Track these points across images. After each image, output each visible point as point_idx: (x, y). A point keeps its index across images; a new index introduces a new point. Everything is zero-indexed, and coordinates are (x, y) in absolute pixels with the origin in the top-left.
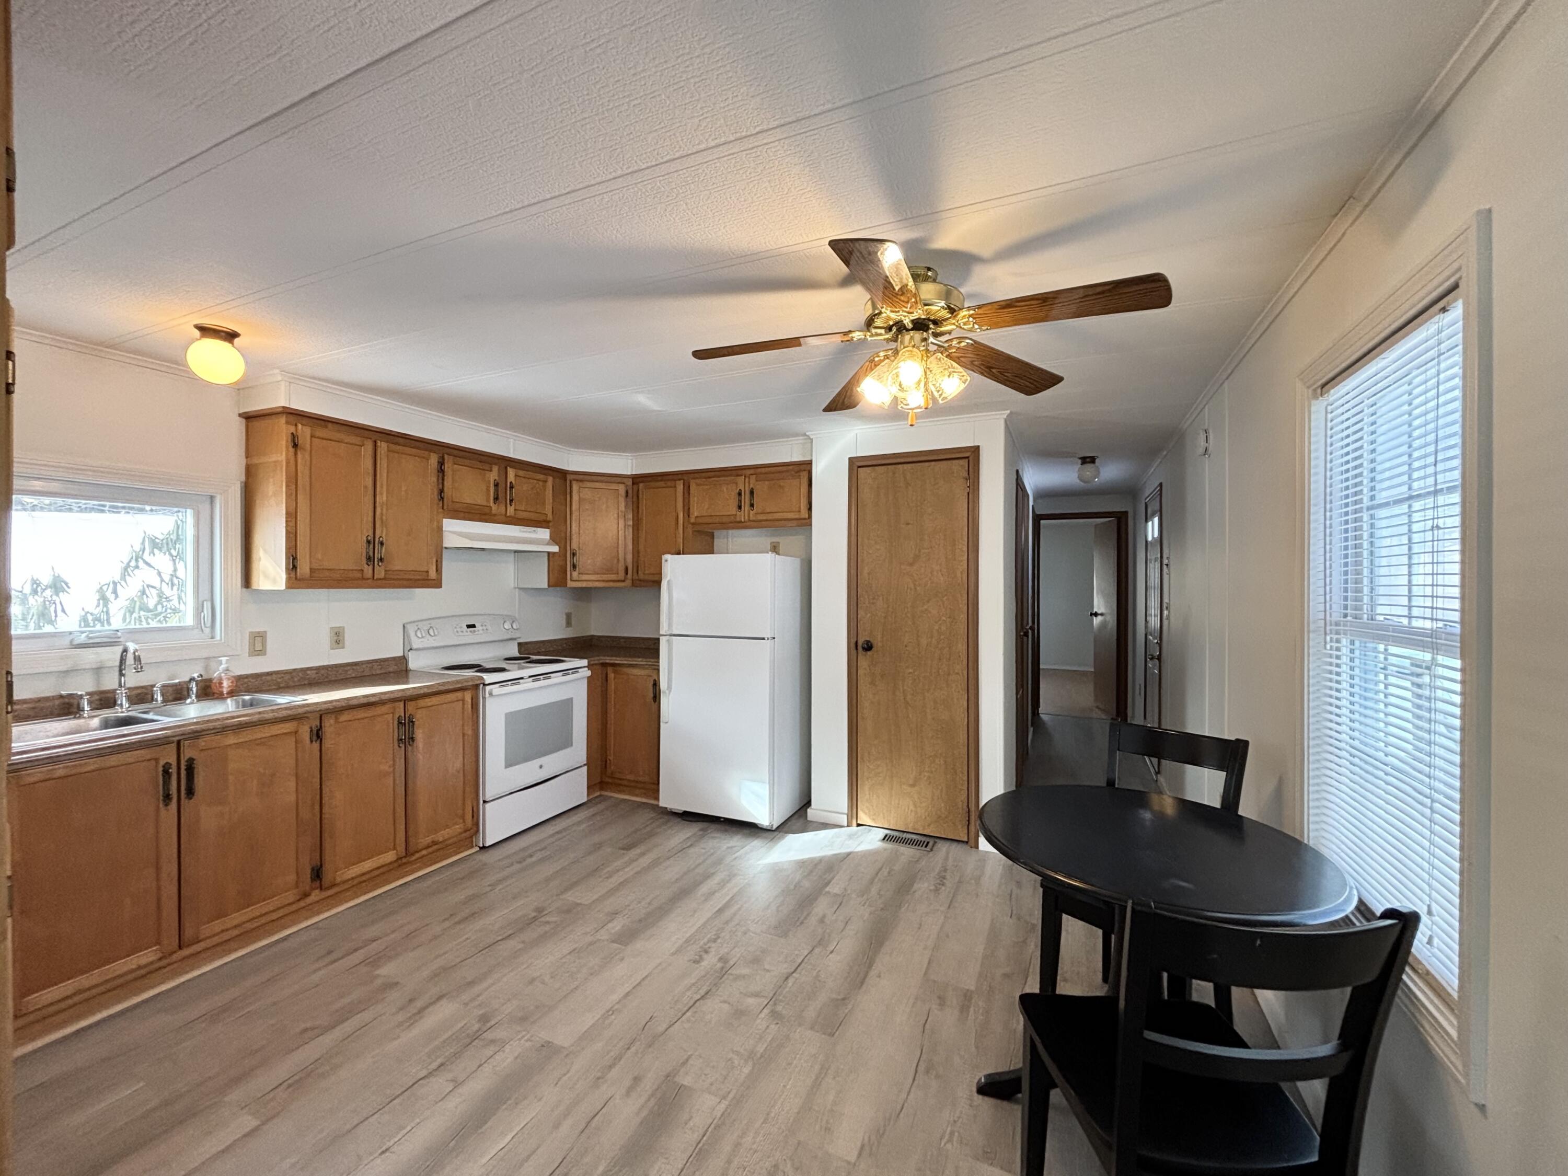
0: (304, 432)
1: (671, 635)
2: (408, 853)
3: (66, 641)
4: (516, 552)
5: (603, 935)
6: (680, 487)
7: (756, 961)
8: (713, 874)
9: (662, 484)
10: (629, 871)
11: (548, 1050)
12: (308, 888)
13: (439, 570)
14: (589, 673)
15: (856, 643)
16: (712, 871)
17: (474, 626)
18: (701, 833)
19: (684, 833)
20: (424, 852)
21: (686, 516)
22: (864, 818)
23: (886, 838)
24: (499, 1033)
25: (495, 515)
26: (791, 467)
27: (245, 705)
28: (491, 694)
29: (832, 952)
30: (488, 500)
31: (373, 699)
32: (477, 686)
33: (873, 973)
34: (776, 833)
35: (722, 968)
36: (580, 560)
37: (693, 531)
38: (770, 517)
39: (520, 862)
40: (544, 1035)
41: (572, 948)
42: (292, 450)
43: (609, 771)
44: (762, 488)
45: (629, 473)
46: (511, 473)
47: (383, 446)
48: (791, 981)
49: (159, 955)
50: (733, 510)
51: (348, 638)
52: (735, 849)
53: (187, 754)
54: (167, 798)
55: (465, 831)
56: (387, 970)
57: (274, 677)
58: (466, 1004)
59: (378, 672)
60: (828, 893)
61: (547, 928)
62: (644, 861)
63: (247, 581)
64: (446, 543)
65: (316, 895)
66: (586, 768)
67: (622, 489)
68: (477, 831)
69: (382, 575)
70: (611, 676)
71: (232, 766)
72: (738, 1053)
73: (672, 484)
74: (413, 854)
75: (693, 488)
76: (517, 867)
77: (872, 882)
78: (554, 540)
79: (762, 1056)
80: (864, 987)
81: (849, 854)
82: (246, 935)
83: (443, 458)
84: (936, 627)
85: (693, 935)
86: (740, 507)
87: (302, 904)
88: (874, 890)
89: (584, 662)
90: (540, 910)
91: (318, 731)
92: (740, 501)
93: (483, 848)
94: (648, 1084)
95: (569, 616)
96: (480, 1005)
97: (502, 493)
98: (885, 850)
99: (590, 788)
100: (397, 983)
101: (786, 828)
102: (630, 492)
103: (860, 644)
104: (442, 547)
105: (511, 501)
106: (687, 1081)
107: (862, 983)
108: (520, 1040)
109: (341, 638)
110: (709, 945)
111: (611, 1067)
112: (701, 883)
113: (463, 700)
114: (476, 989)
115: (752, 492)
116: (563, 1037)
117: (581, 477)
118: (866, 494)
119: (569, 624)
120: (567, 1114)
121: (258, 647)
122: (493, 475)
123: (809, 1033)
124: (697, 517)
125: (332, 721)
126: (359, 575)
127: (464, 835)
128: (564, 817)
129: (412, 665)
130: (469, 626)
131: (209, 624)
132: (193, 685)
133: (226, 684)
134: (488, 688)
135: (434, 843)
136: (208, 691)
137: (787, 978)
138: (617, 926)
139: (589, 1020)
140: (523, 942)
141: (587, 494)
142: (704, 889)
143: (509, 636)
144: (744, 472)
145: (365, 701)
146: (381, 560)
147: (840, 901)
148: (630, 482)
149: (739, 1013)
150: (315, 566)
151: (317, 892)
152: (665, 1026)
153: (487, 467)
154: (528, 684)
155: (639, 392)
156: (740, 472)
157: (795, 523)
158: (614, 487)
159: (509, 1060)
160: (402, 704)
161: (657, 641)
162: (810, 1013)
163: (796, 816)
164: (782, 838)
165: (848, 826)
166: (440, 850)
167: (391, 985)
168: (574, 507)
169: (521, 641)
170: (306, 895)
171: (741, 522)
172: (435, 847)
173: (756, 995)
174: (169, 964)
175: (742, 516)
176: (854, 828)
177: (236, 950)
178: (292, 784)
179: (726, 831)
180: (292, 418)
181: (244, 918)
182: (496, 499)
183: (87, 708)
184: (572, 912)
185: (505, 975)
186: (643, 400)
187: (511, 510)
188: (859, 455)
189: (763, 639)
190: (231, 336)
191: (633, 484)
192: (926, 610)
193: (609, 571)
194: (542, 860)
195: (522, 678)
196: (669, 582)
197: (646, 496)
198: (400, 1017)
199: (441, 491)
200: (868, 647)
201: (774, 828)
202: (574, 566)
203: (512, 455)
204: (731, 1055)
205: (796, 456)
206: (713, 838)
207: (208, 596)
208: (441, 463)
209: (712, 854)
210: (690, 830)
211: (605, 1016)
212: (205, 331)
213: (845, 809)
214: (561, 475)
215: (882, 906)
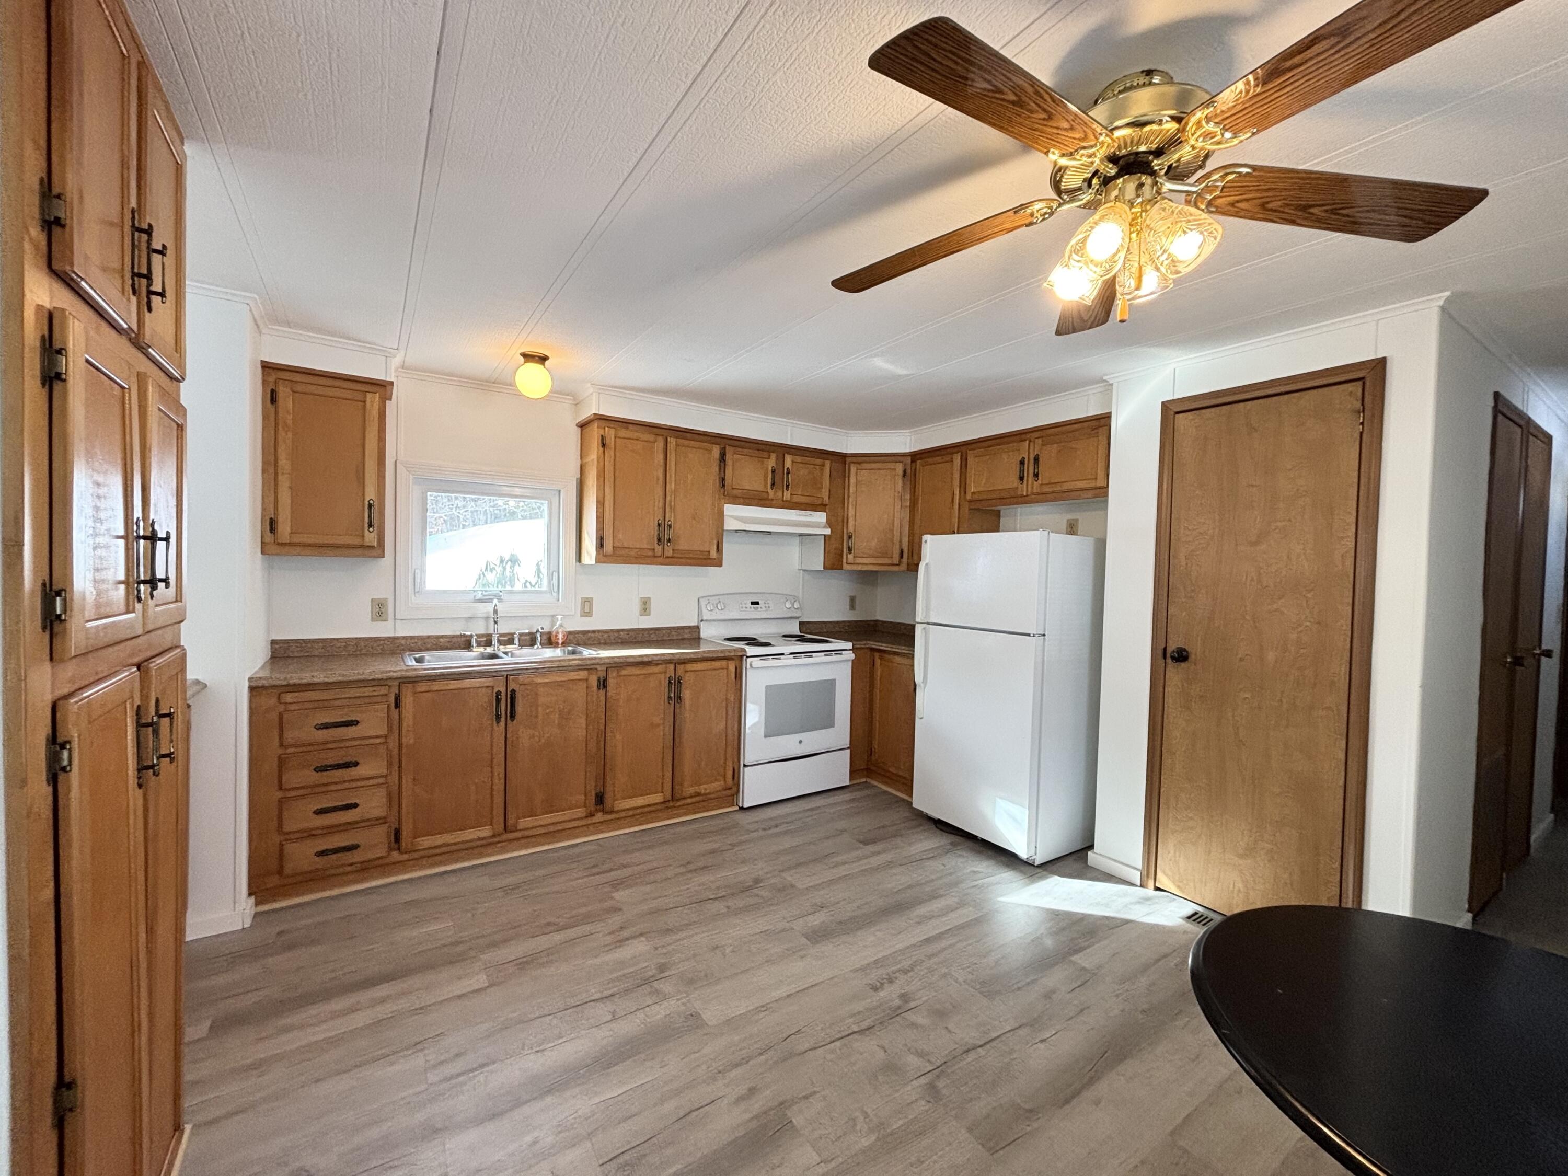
0: (610, 433)
1: (928, 623)
2: (673, 798)
3: (471, 597)
4: (801, 535)
5: (799, 925)
6: (957, 459)
7: (941, 1014)
8: (941, 896)
9: (938, 459)
10: (855, 868)
11: (694, 1021)
12: (593, 809)
13: (719, 549)
14: (852, 656)
15: (1165, 649)
16: (941, 892)
17: (757, 603)
18: (949, 847)
19: (933, 841)
20: (689, 801)
21: (963, 493)
22: (1163, 881)
23: (1191, 917)
24: (666, 987)
25: (772, 500)
26: (1085, 424)
27: (569, 653)
28: (751, 665)
29: (1042, 1041)
30: (766, 486)
31: (646, 659)
32: (742, 656)
33: (1089, 1094)
34: (1039, 870)
35: (899, 1007)
36: (857, 543)
37: (970, 509)
38: (1058, 488)
39: (764, 829)
40: (698, 1005)
41: (766, 928)
42: (601, 449)
43: (873, 758)
44: (1049, 454)
45: (908, 451)
46: (788, 460)
47: (672, 441)
48: (971, 1056)
49: (490, 834)
50: (1013, 482)
51: (653, 606)
52: (980, 875)
53: (512, 686)
54: (498, 718)
55: (726, 789)
56: (621, 895)
57: (597, 634)
58: (656, 948)
59: (675, 638)
60: (1074, 963)
61: (756, 900)
62: (875, 861)
63: (579, 558)
64: (727, 527)
65: (599, 817)
66: (848, 751)
67: (899, 468)
68: (738, 792)
69: (670, 553)
70: (878, 662)
71: (542, 700)
72: (866, 1115)
73: (947, 458)
74: (679, 800)
75: (971, 460)
76: (761, 833)
77: (1145, 968)
78: (829, 523)
79: (892, 1134)
80: (1067, 1108)
81: (1127, 922)
82: (552, 834)
83: (725, 448)
84: (1294, 636)
85: (885, 958)
86: (1021, 479)
87: (589, 821)
88: (1143, 981)
89: (849, 645)
90: (757, 881)
91: (604, 681)
92: (1022, 471)
93: (742, 808)
94: (757, 1105)
95: (853, 600)
96: (665, 954)
97: (779, 478)
98: (1185, 932)
99: (853, 773)
100: (620, 910)
101: (1054, 867)
102: (908, 471)
103: (1169, 651)
104: (723, 530)
105: (787, 486)
106: (798, 1121)
107: (1067, 1101)
108: (678, 1000)
109: (647, 606)
110: (897, 974)
111: (737, 1065)
112: (926, 901)
113: (727, 669)
114: (668, 939)
115: (1036, 459)
116: (712, 1015)
117: (860, 459)
118: (1186, 449)
119: (852, 606)
120: (678, 1092)
121: (587, 610)
122: (771, 463)
123: (963, 1134)
124: (973, 493)
125: (614, 674)
126: (650, 553)
127: (725, 793)
128: (824, 795)
129: (703, 635)
130: (753, 603)
131: (556, 590)
132: (538, 635)
133: (560, 636)
134: (749, 660)
135: (698, 794)
136: (550, 641)
137: (968, 1051)
138: (816, 920)
139: (741, 1007)
140: (728, 907)
141: (864, 475)
142: (922, 910)
143: (790, 615)
144: (1028, 436)
145: (640, 660)
146: (669, 541)
147: (1086, 978)
148: (909, 459)
149: (891, 1068)
150: (617, 544)
151: (600, 814)
152: (807, 1046)
153: (765, 454)
154: (791, 661)
155: (876, 355)
156: (1023, 436)
157: (1090, 494)
158: (891, 466)
159: (659, 1016)
160: (672, 667)
161: (913, 627)
162: (980, 1108)
163: (1074, 857)
164: (1043, 878)
165: (1141, 886)
166: (703, 801)
167: (617, 910)
168: (852, 489)
169: (801, 620)
170: (591, 815)
171: (1022, 496)
172: (698, 799)
173: (921, 1054)
174: (499, 842)
175: (1024, 489)
176: (1150, 892)
177: (543, 844)
178: (583, 721)
179: (980, 852)
180: (603, 423)
181: (550, 821)
182: (773, 484)
183: (474, 644)
184: (785, 891)
185: (696, 934)
186: (882, 365)
187: (787, 495)
188: (1177, 397)
189: (1029, 635)
190: (543, 359)
191: (912, 461)
192: (1276, 610)
193: (884, 554)
194: (786, 833)
195: (783, 654)
196: (927, 564)
197: (924, 471)
198: (609, 939)
199: (723, 479)
200: (1181, 656)
201: (1037, 863)
202: (850, 550)
203: (789, 443)
204: (857, 1114)
205: (1094, 410)
206: (960, 856)
207: (556, 569)
208: (723, 455)
209: (951, 874)
210: (936, 841)
211: (758, 1010)
212: (528, 357)
213: (1138, 861)
214: (840, 459)
215: (1145, 1006)
